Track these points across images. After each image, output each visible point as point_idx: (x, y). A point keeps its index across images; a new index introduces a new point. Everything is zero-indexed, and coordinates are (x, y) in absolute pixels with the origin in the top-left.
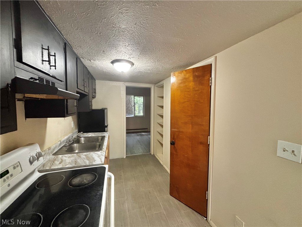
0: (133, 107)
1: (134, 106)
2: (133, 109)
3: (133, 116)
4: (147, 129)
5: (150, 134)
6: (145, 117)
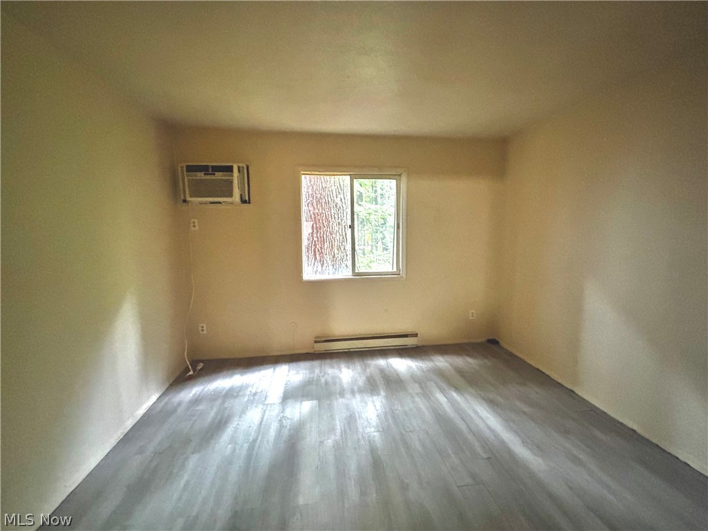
0: (349, 231)
1: (352, 227)
3: (345, 273)
4: (416, 335)
6: (404, 276)
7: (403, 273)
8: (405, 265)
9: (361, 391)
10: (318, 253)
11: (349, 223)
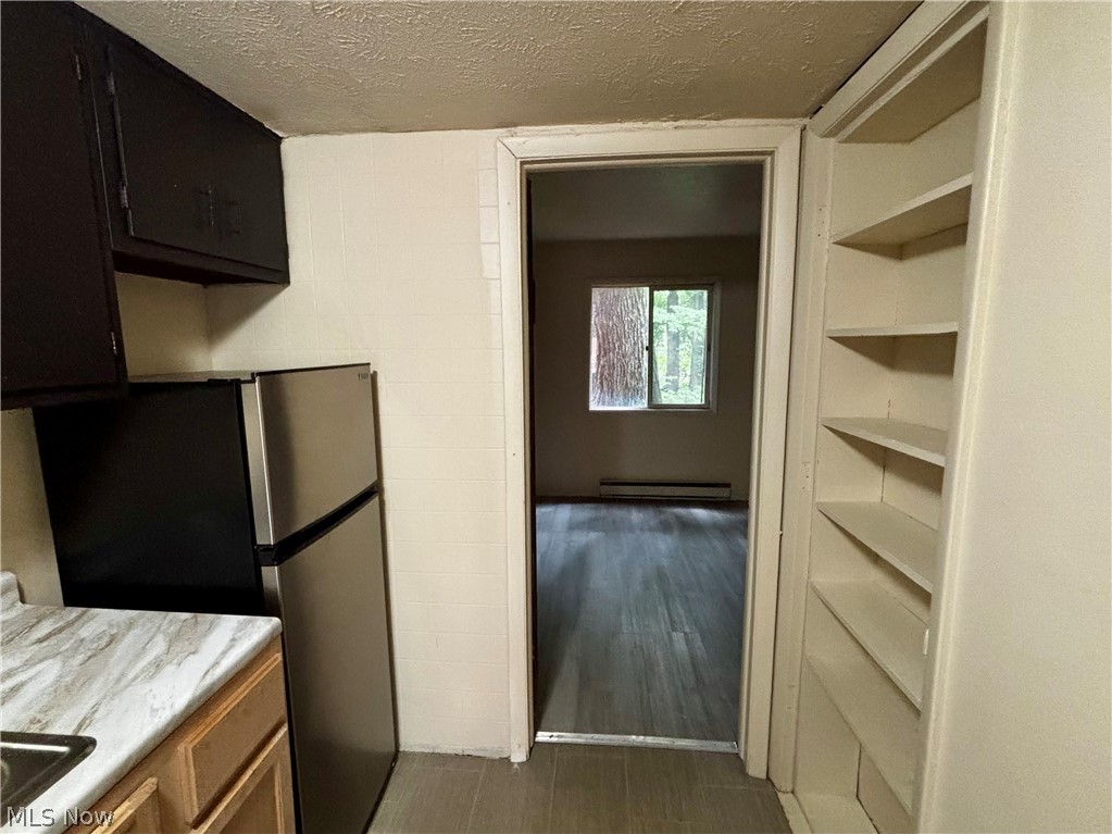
0: (646, 353)
1: (650, 349)
2: (646, 364)
3: (641, 405)
4: (728, 485)
5: (746, 524)
6: (715, 411)
7: (713, 406)
8: (715, 396)
9: (651, 529)
10: (607, 381)
11: (646, 343)
